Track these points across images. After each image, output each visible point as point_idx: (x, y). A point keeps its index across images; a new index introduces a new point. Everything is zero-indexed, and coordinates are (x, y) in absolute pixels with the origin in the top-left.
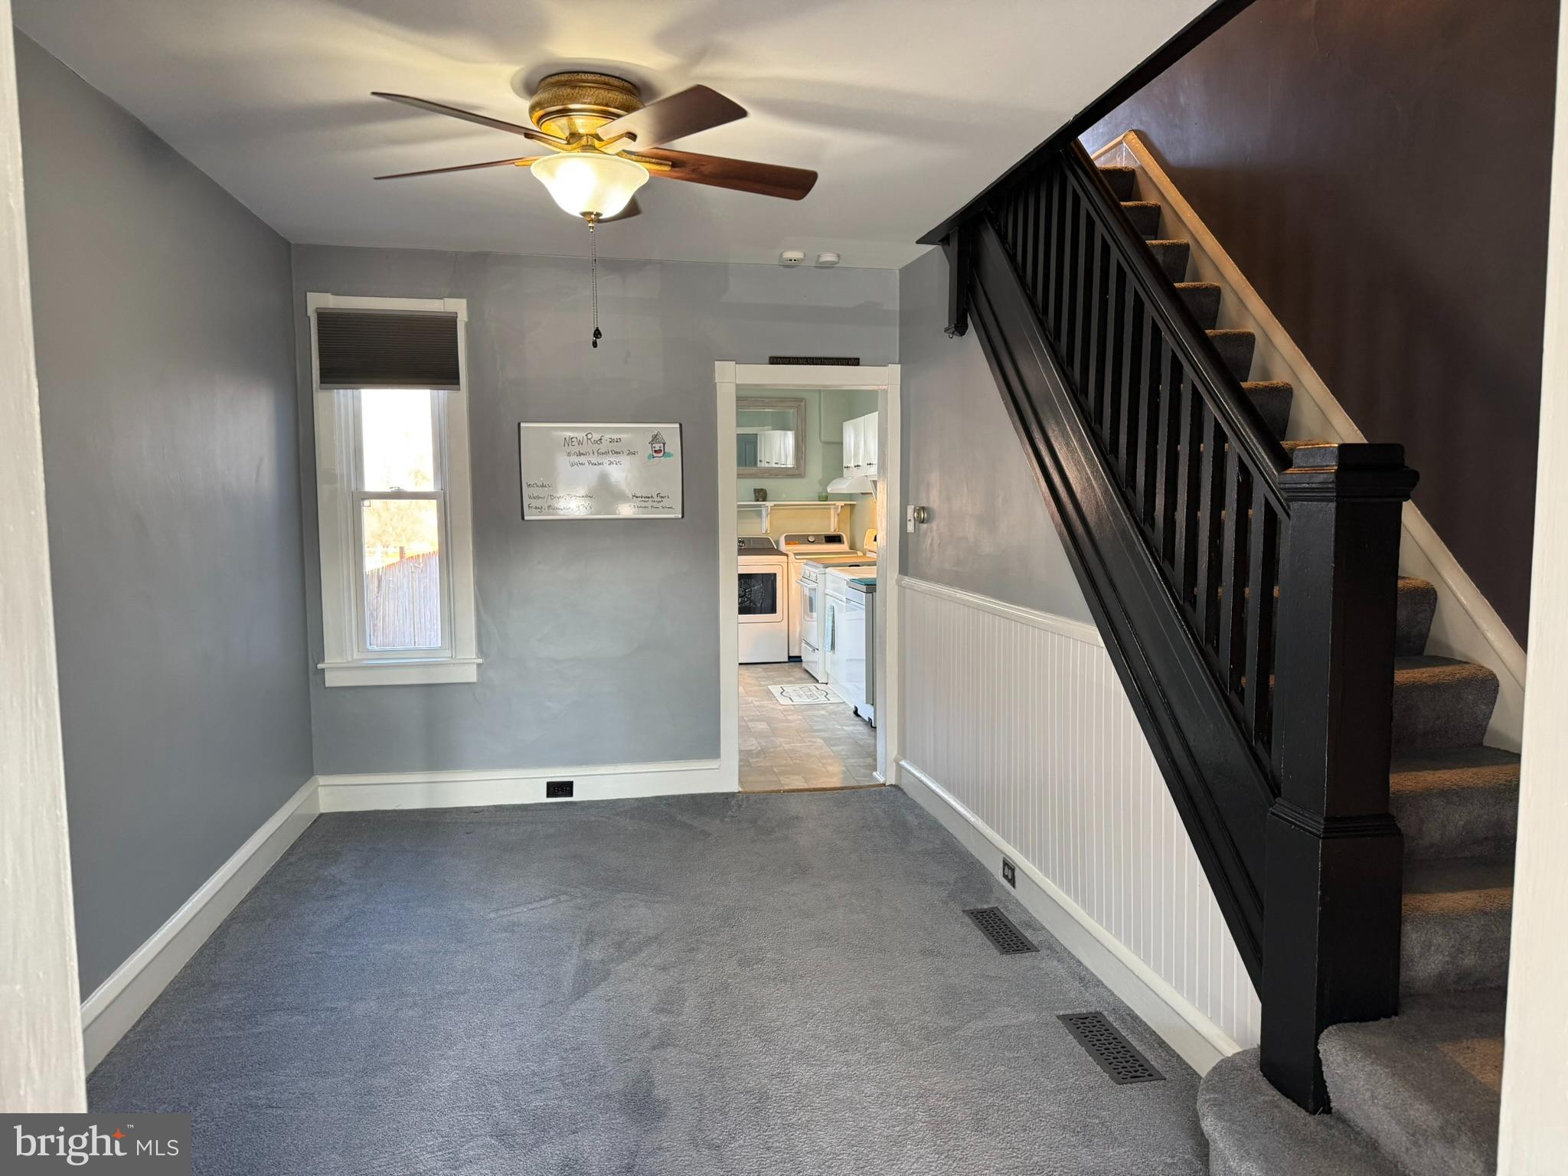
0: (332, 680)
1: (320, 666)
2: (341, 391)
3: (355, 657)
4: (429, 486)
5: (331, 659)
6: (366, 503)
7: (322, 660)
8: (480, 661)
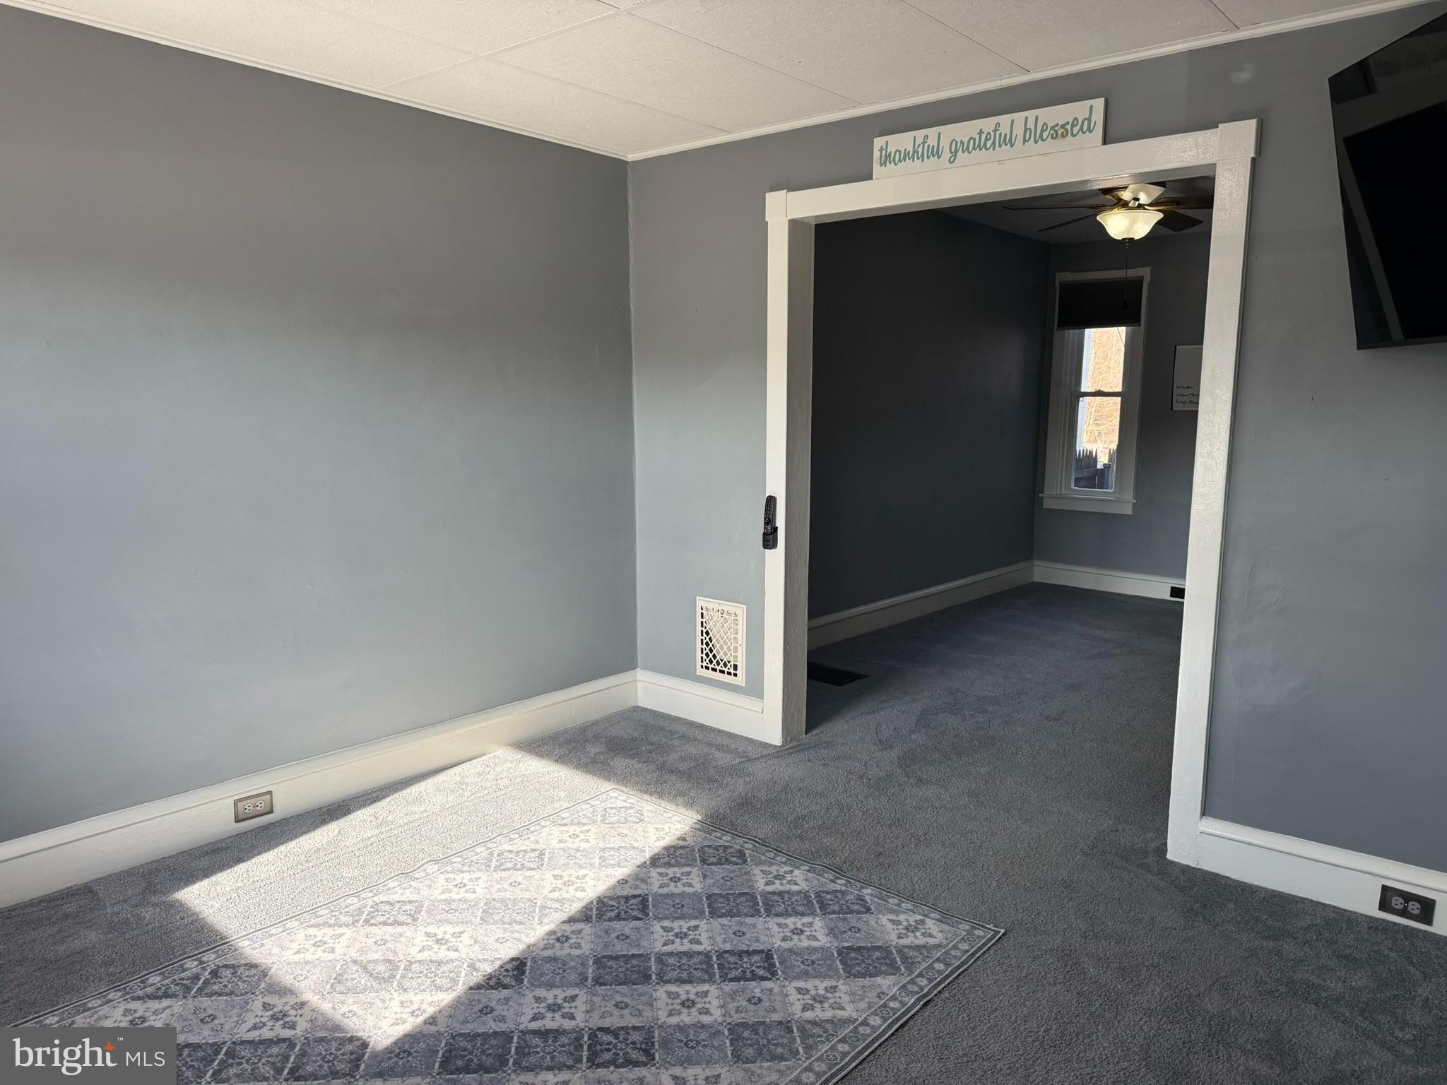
0: (1048, 504)
1: (1041, 495)
2: (1071, 331)
3: (1063, 492)
4: (1119, 389)
5: (1048, 491)
6: (1081, 399)
7: (1043, 492)
8: (1135, 501)
